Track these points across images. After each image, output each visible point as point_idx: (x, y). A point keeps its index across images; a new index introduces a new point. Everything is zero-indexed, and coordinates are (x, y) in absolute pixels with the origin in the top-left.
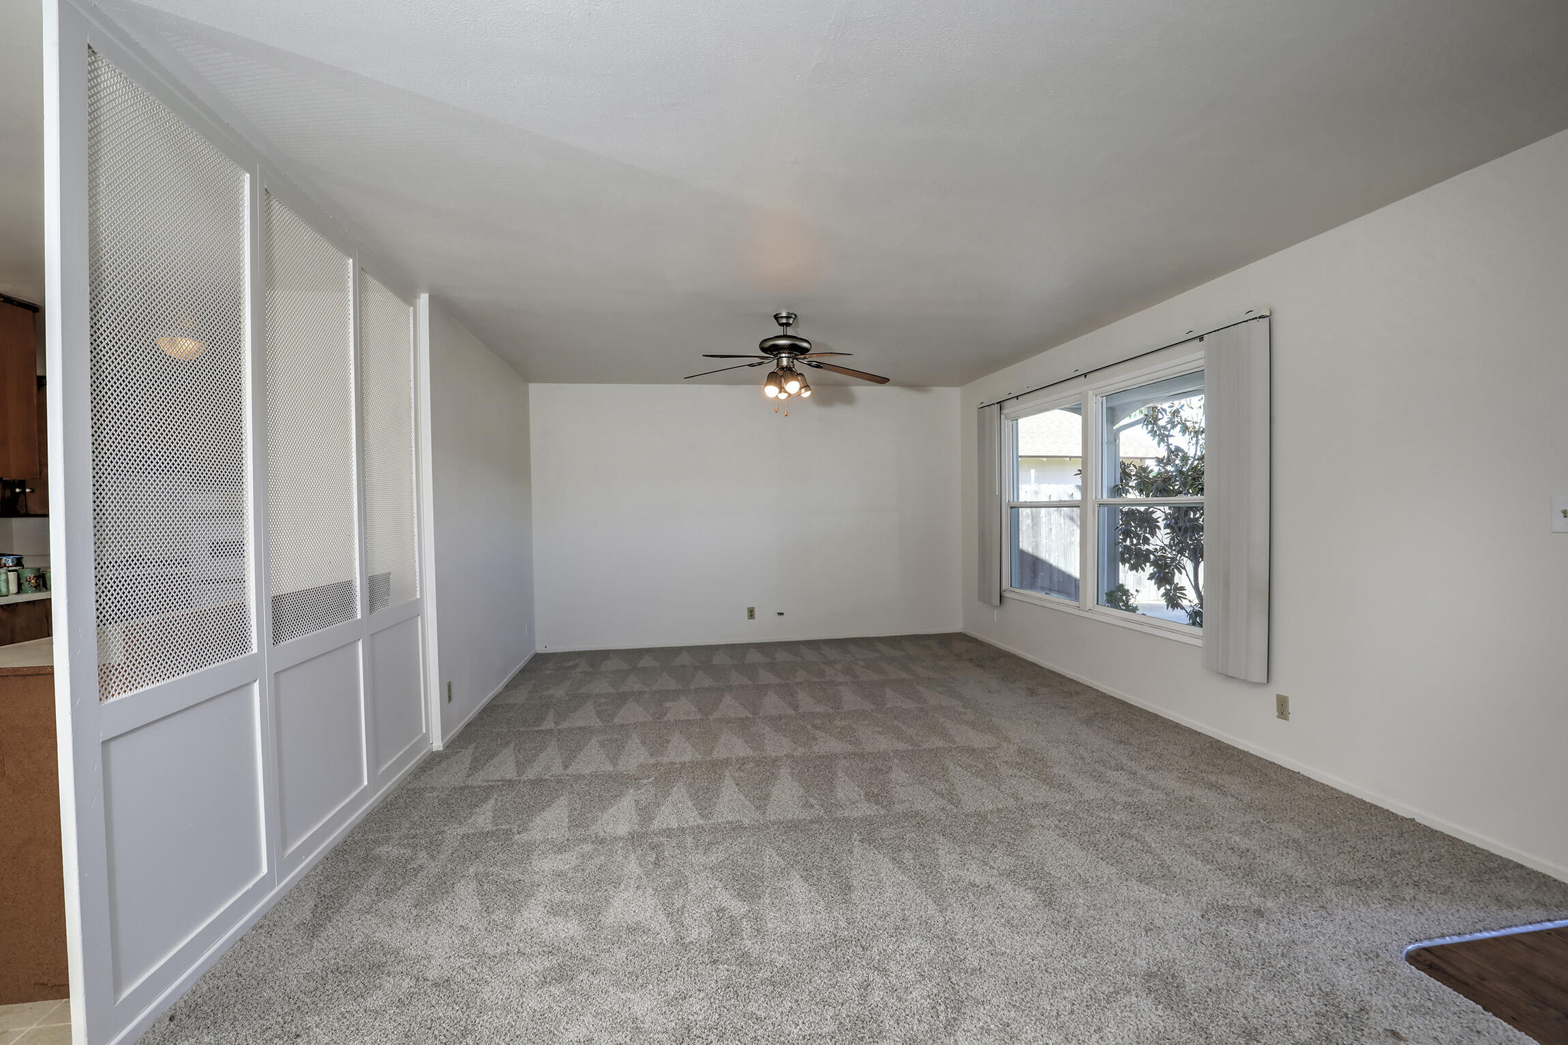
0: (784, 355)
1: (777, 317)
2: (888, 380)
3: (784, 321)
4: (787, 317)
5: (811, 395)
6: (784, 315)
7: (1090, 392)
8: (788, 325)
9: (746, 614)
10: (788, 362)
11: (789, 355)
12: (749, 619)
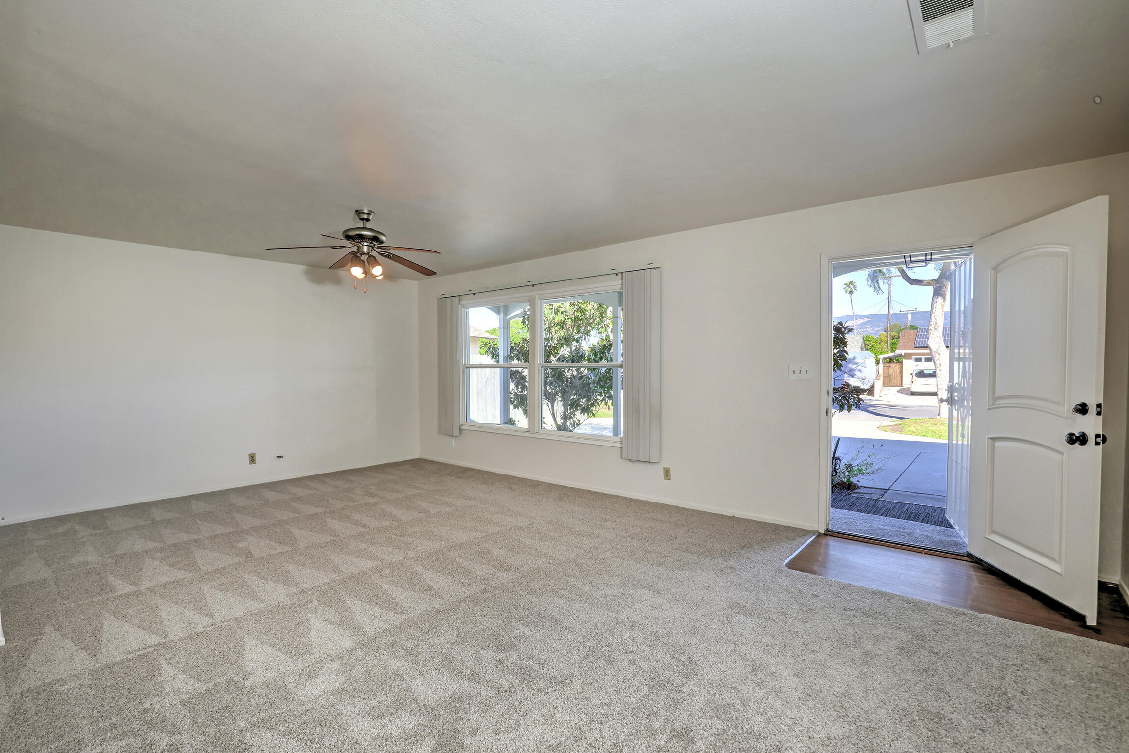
0: (365, 244)
1: (358, 212)
2: (435, 273)
3: (365, 216)
4: (368, 214)
5: (383, 277)
6: (366, 212)
7: (537, 296)
8: (368, 220)
9: (247, 459)
10: (368, 249)
11: (369, 244)
12: (250, 464)
